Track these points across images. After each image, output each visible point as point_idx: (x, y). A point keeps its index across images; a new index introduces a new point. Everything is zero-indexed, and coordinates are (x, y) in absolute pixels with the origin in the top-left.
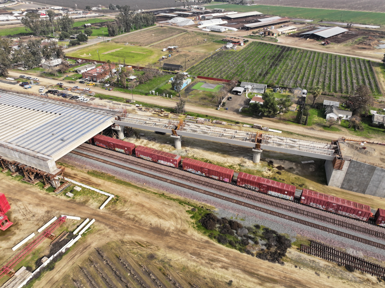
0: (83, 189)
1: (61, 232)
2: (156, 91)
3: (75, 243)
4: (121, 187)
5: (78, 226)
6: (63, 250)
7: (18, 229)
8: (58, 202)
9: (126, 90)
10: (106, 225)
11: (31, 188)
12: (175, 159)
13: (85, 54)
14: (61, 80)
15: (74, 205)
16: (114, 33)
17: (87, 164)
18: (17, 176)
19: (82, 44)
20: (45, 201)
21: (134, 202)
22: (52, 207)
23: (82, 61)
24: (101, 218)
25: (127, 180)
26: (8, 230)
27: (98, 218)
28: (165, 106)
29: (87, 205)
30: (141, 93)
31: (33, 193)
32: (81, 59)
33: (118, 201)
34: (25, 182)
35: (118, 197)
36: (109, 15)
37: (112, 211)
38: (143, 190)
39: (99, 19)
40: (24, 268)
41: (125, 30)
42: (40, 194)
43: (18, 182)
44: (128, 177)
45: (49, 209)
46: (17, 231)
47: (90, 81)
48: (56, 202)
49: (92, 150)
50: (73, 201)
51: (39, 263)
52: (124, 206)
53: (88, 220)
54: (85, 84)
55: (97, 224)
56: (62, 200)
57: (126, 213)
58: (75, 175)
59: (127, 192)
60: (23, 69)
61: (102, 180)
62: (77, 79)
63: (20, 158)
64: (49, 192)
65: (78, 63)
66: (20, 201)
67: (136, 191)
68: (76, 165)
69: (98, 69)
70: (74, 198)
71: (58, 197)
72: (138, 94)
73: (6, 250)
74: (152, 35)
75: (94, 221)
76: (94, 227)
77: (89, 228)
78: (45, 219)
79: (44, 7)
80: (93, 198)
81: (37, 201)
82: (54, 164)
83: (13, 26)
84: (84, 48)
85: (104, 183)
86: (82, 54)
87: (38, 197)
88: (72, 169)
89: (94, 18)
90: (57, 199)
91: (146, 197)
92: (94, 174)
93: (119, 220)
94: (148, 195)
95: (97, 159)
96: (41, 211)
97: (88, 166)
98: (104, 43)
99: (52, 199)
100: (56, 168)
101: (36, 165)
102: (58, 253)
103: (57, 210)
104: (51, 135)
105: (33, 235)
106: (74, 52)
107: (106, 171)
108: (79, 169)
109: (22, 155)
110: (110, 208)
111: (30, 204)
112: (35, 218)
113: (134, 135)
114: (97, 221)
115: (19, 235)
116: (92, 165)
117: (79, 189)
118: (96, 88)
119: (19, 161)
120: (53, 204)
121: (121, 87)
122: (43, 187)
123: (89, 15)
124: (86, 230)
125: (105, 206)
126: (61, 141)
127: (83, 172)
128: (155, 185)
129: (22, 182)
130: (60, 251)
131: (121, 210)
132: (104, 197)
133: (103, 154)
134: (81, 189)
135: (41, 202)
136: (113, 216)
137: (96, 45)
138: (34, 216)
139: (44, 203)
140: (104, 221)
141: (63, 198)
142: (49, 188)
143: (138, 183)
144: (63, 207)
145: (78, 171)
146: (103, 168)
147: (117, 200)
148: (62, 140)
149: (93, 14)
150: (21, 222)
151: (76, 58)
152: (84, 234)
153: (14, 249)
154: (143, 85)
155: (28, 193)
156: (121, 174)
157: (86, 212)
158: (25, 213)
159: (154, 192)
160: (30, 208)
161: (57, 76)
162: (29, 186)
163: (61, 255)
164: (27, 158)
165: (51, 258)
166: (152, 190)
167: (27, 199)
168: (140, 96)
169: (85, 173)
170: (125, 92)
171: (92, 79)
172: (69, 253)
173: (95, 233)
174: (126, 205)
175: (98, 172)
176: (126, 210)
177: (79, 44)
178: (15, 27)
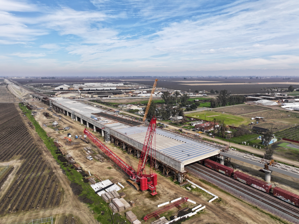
0: (197, 187)
1: (184, 207)
3: (193, 216)
4: (223, 194)
5: (194, 207)
6: (186, 216)
7: (160, 197)
8: (181, 191)
9: (224, 139)
10: (213, 212)
11: (166, 179)
12: (267, 185)
13: (195, 116)
14: (181, 128)
15: (191, 195)
16: (214, 106)
17: (199, 175)
18: (158, 171)
19: (193, 110)
20: (174, 188)
21: (233, 205)
22: (178, 192)
23: (193, 119)
24: (208, 207)
25: (227, 191)
26: (155, 196)
28: (255, 153)
29: (199, 197)
30: (236, 143)
31: (167, 182)
32: (193, 118)
33: (221, 202)
34: (163, 175)
35: (221, 199)
36: (210, 96)
37: (217, 206)
38: (239, 200)
39: (204, 98)
40: (164, 218)
41: (222, 105)
42: (171, 184)
43: (159, 174)
44: (228, 189)
45: (176, 193)
46: (159, 199)
47: (199, 130)
48: (180, 190)
49: (202, 168)
50: (191, 192)
51: (172, 218)
52: (225, 205)
53: (200, 206)
54: (196, 132)
55: (206, 210)
56: (184, 190)
57: (227, 210)
58: (191, 179)
59: (228, 198)
60: (160, 120)
61: (209, 186)
62: (191, 128)
64: (176, 184)
65: (191, 120)
66: (160, 184)
67: (235, 200)
68: (192, 174)
69: (205, 124)
70: (191, 191)
71: (181, 188)
72: (233, 142)
73: (154, 206)
74: (242, 109)
75: (204, 207)
76: (205, 211)
77: (202, 210)
78: (174, 197)
79: (170, 90)
80: (204, 195)
81: (170, 187)
83: (154, 99)
84: (195, 112)
85: (211, 188)
86: (194, 115)
87: (169, 185)
88: (190, 176)
89: (200, 97)
90: (181, 189)
91: (242, 204)
92: (203, 181)
93: (222, 212)
95: (206, 174)
96: (172, 193)
98: (207, 111)
99: (178, 188)
101: (172, 165)
102: (183, 217)
103: (181, 194)
105: (168, 203)
106: (188, 114)
107: (212, 182)
108: (194, 176)
109: (166, 158)
110: (215, 204)
111: (165, 187)
112: (168, 195)
113: (231, 166)
114: (206, 208)
115: (160, 201)
116: (202, 176)
117: (195, 187)
118: (203, 135)
119: (163, 161)
121: (220, 137)
122: (173, 180)
123: (197, 95)
124: (200, 211)
125: (212, 202)
126: (187, 156)
127: (196, 179)
128: (249, 199)
129: (161, 175)
130: (184, 216)
131: (224, 207)
132: (211, 196)
133: (209, 172)
136: (217, 209)
137: (202, 112)
138: (168, 193)
139: (174, 189)
140: (211, 209)
141: (185, 189)
142: (176, 182)
143: (235, 195)
144: (184, 194)
145: (193, 177)
146: (209, 179)
147: (221, 201)
149: (200, 95)
150: (161, 194)
151: (190, 117)
152: (198, 213)
153: (159, 206)
154: (237, 138)
155: (164, 181)
156: (222, 186)
157: (199, 201)
158: (163, 190)
159: (249, 204)
160: (166, 189)
161: (178, 125)
162: (165, 178)
163: (184, 219)
164: (169, 160)
165: (179, 218)
166: (247, 202)
167: (164, 184)
169: (198, 180)
171: (201, 129)
172: (189, 220)
173: (205, 214)
174: (227, 205)
175: (206, 181)
176: (227, 208)
177: (191, 110)
178: (155, 100)
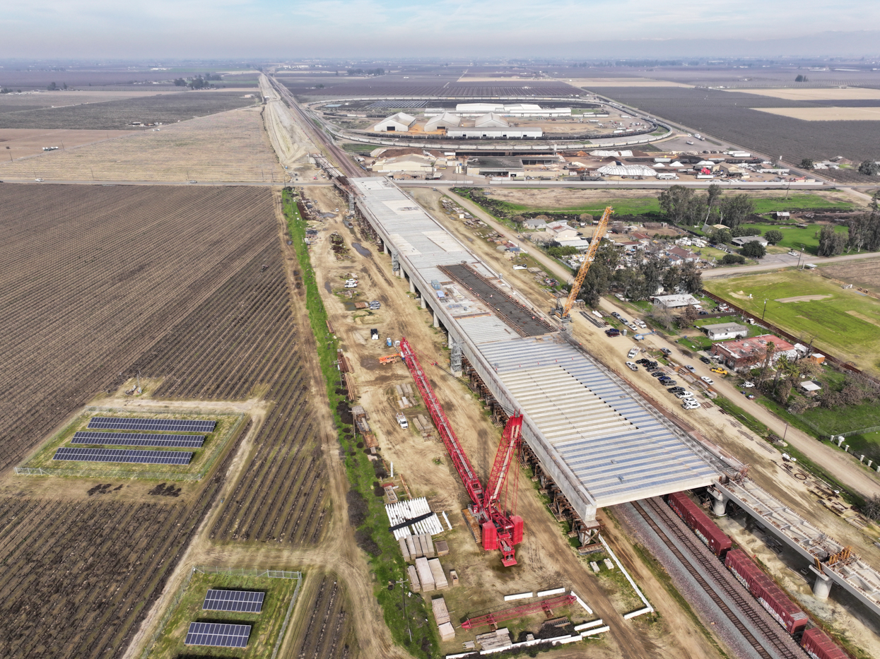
0: (617, 568)
1: (562, 615)
2: (849, 440)
3: (571, 643)
4: (672, 603)
5: (585, 622)
6: (554, 641)
7: (519, 574)
8: (575, 568)
9: (781, 409)
10: (621, 647)
11: (553, 523)
12: (792, 616)
13: (741, 292)
14: (671, 343)
15: (593, 586)
16: (831, 251)
17: (639, 530)
18: (544, 496)
19: (747, 264)
20: (561, 555)
21: (679, 642)
22: (566, 571)
23: (727, 309)
24: (619, 632)
25: (687, 597)
26: (509, 569)
27: (615, 629)
29: (610, 597)
30: (811, 431)
31: (552, 534)
32: (728, 304)
33: (655, 623)
34: (550, 511)
35: (659, 617)
36: (849, 190)
37: (640, 632)
38: (704, 633)
39: (817, 199)
40: (506, 631)
41: (866, 243)
42: (560, 541)
43: (542, 505)
44: (692, 592)
45: (562, 572)
46: (517, 577)
47: (721, 363)
48: (573, 566)
49: (658, 510)
50: (594, 578)
51: (523, 637)
52: (660, 636)
53: (600, 622)
54: (709, 366)
55: (609, 636)
56: (581, 568)
57: (657, 650)
58: (616, 538)
59: (678, 619)
60: (623, 299)
61: (649, 572)
62: (700, 348)
63: (558, 477)
64: (572, 545)
65: (719, 310)
66: (535, 536)
67: (692, 626)
68: (624, 522)
69: (747, 345)
70: (597, 575)
71: (579, 559)
72: (803, 430)
73: (498, 594)
75: (607, 629)
76: (603, 638)
77: (597, 635)
78: (552, 581)
79: (716, 148)
80: (623, 594)
81: (551, 548)
82: (594, 511)
83: (644, 192)
84: (748, 274)
85: (650, 579)
86: (737, 288)
87: (555, 544)
88: (616, 527)
89: (807, 193)
90: (577, 562)
91: (702, 646)
92: (643, 553)
93: (642, 654)
94: (708, 645)
95: (659, 531)
96: (552, 567)
97: (639, 535)
98: (794, 271)
99: (570, 557)
100: (593, 519)
101: (572, 500)
102: (547, 640)
103: (571, 579)
104: (608, 460)
105: (530, 595)
106: (722, 280)
107: (663, 559)
108: (625, 532)
109: (562, 476)
110: (637, 625)
111: (543, 548)
112: (540, 573)
113: (744, 519)
114: (611, 631)
115: (517, 583)
116: (646, 536)
117: (610, 566)
118: (726, 382)
119: (555, 480)
120: (569, 567)
121: (775, 400)
122: (568, 533)
123: (800, 182)
124: (592, 636)
125: (634, 618)
126: (617, 480)
127: (628, 540)
128: (729, 637)
129: (548, 509)
130: (551, 640)
131: (653, 641)
132: (639, 602)
133: (672, 526)
134: (613, 567)
135: (557, 553)
136: (636, 641)
137: (775, 272)
138: (541, 568)
139: (560, 558)
140: (621, 639)
141: (585, 565)
142: (574, 538)
143: (702, 614)
144: (578, 580)
145: (622, 535)
146: (660, 551)
147: (655, 620)
148: (620, 479)
150: (525, 567)
151: (720, 299)
152: (586, 639)
153: (507, 598)
154: (826, 411)
155: (548, 530)
156: (682, 580)
157: (604, 608)
158: (534, 557)
159: (722, 648)
160: (542, 554)
161: (669, 332)
162: (552, 519)
163: (548, 646)
164: (566, 483)
165: (538, 641)
166: (720, 644)
167: (543, 537)
168: (806, 436)
169: (630, 544)
170: (778, 415)
171: (727, 361)
172: (559, 651)
173: (600, 648)
174: (665, 638)
175: (649, 555)
176: (660, 645)
177: (741, 262)
178: (646, 197)
